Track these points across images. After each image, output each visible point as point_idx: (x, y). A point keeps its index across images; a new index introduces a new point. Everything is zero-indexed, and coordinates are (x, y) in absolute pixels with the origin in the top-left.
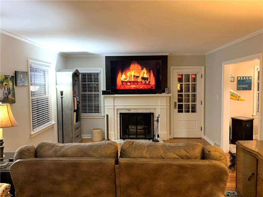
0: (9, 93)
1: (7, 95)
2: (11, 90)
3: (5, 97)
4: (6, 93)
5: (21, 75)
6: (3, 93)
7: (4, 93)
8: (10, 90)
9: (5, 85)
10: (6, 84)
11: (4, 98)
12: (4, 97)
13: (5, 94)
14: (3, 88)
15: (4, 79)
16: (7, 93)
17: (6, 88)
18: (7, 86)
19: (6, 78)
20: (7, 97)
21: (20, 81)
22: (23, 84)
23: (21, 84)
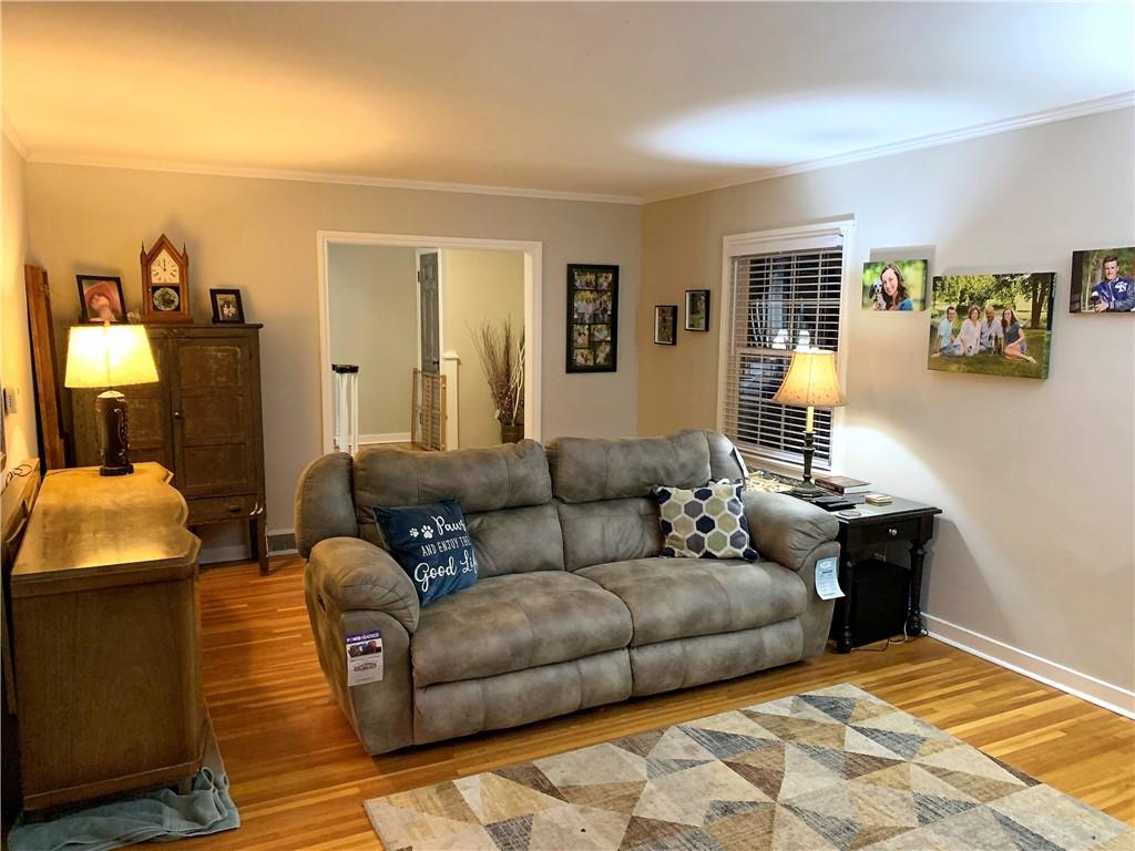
0: (1012, 337)
1: (996, 344)
2: (1023, 328)
3: (990, 349)
4: (994, 335)
5: (1112, 264)
6: (982, 333)
7: (987, 334)
8: (1017, 328)
9: (992, 309)
10: (1000, 303)
12: (983, 348)
13: (990, 337)
14: (985, 319)
15: (989, 290)
16: (1001, 335)
17: (998, 320)
18: (1001, 311)
19: (1002, 283)
20: (999, 350)
21: (1095, 293)
22: (1119, 304)
23: (1103, 305)
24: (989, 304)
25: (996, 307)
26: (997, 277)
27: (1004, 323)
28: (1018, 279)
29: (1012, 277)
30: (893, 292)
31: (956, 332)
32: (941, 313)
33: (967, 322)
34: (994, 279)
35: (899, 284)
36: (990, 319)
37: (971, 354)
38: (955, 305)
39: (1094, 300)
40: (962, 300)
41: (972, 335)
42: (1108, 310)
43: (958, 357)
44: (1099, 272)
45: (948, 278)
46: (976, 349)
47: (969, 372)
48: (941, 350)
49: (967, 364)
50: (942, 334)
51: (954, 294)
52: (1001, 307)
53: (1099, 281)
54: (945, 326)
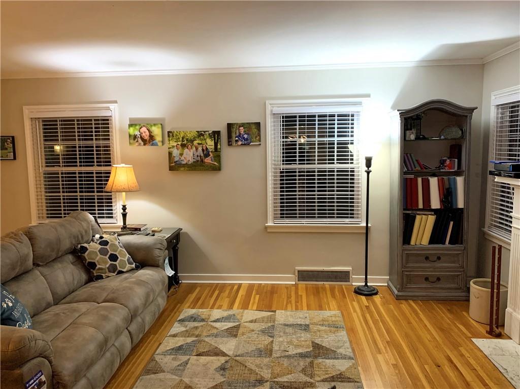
0: (207, 155)
1: (200, 158)
2: (211, 152)
3: (198, 161)
4: (199, 155)
5: (242, 128)
6: (194, 154)
7: (196, 155)
8: (209, 152)
9: (197, 145)
10: (200, 142)
11: (194, 162)
12: (195, 160)
13: (198, 156)
14: (194, 148)
15: (195, 137)
16: (202, 155)
17: (200, 149)
18: (201, 146)
19: (200, 134)
20: (202, 161)
21: (237, 139)
22: (246, 142)
23: (240, 143)
24: (195, 143)
25: (199, 144)
26: (198, 132)
27: (203, 150)
28: (207, 133)
29: (204, 132)
30: (147, 138)
31: (181, 154)
32: (173, 147)
33: (186, 150)
34: (197, 133)
35: (150, 134)
36: (197, 149)
37: (190, 163)
38: (179, 143)
39: (237, 141)
40: (183, 141)
41: (189, 155)
42: (242, 144)
43: (184, 164)
44: (238, 131)
45: (175, 132)
46: (191, 161)
47: (190, 170)
48: (175, 162)
49: (188, 167)
50: (175, 155)
51: (179, 138)
52: (201, 144)
53: (238, 134)
54: (176, 152)
